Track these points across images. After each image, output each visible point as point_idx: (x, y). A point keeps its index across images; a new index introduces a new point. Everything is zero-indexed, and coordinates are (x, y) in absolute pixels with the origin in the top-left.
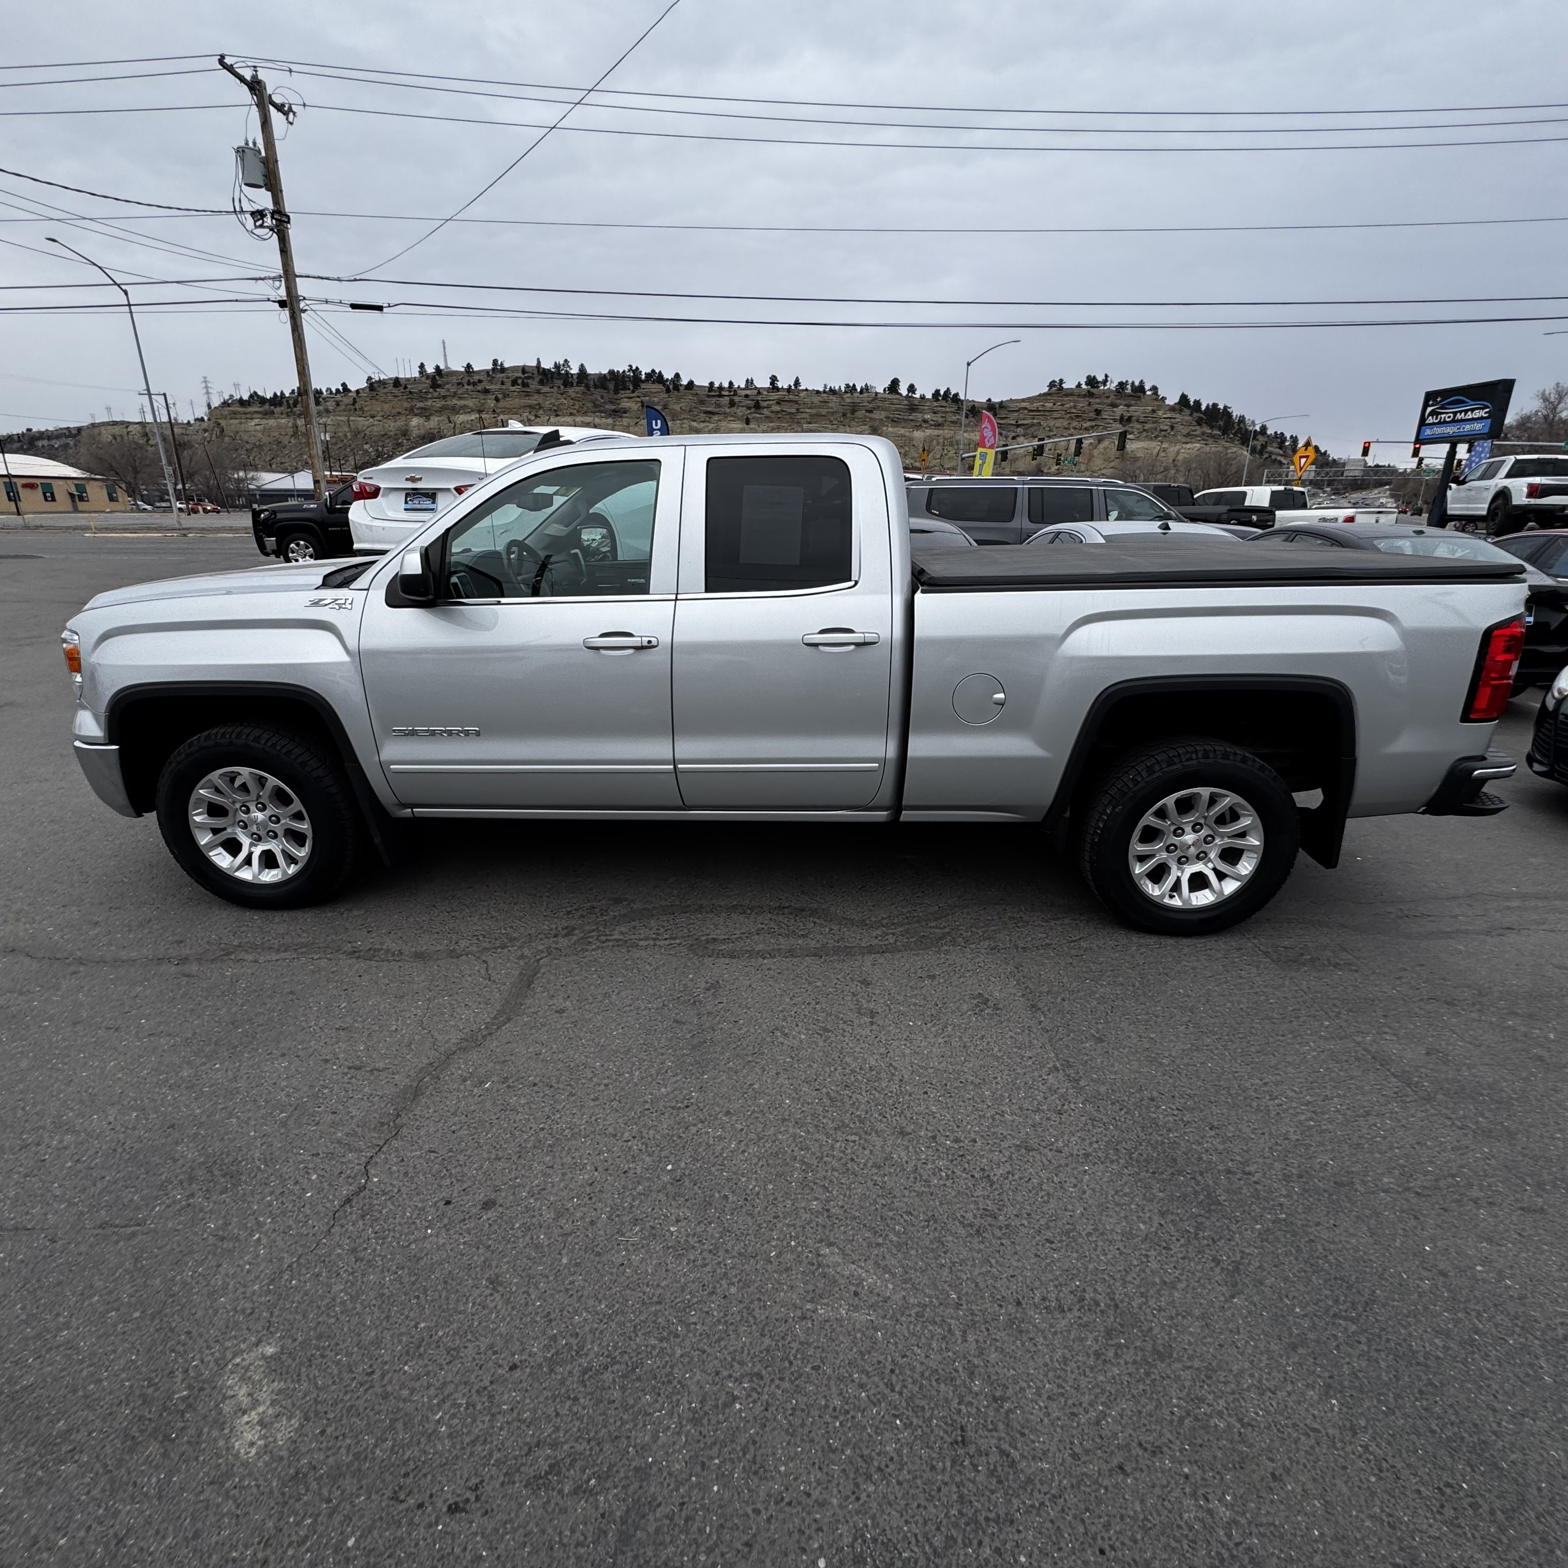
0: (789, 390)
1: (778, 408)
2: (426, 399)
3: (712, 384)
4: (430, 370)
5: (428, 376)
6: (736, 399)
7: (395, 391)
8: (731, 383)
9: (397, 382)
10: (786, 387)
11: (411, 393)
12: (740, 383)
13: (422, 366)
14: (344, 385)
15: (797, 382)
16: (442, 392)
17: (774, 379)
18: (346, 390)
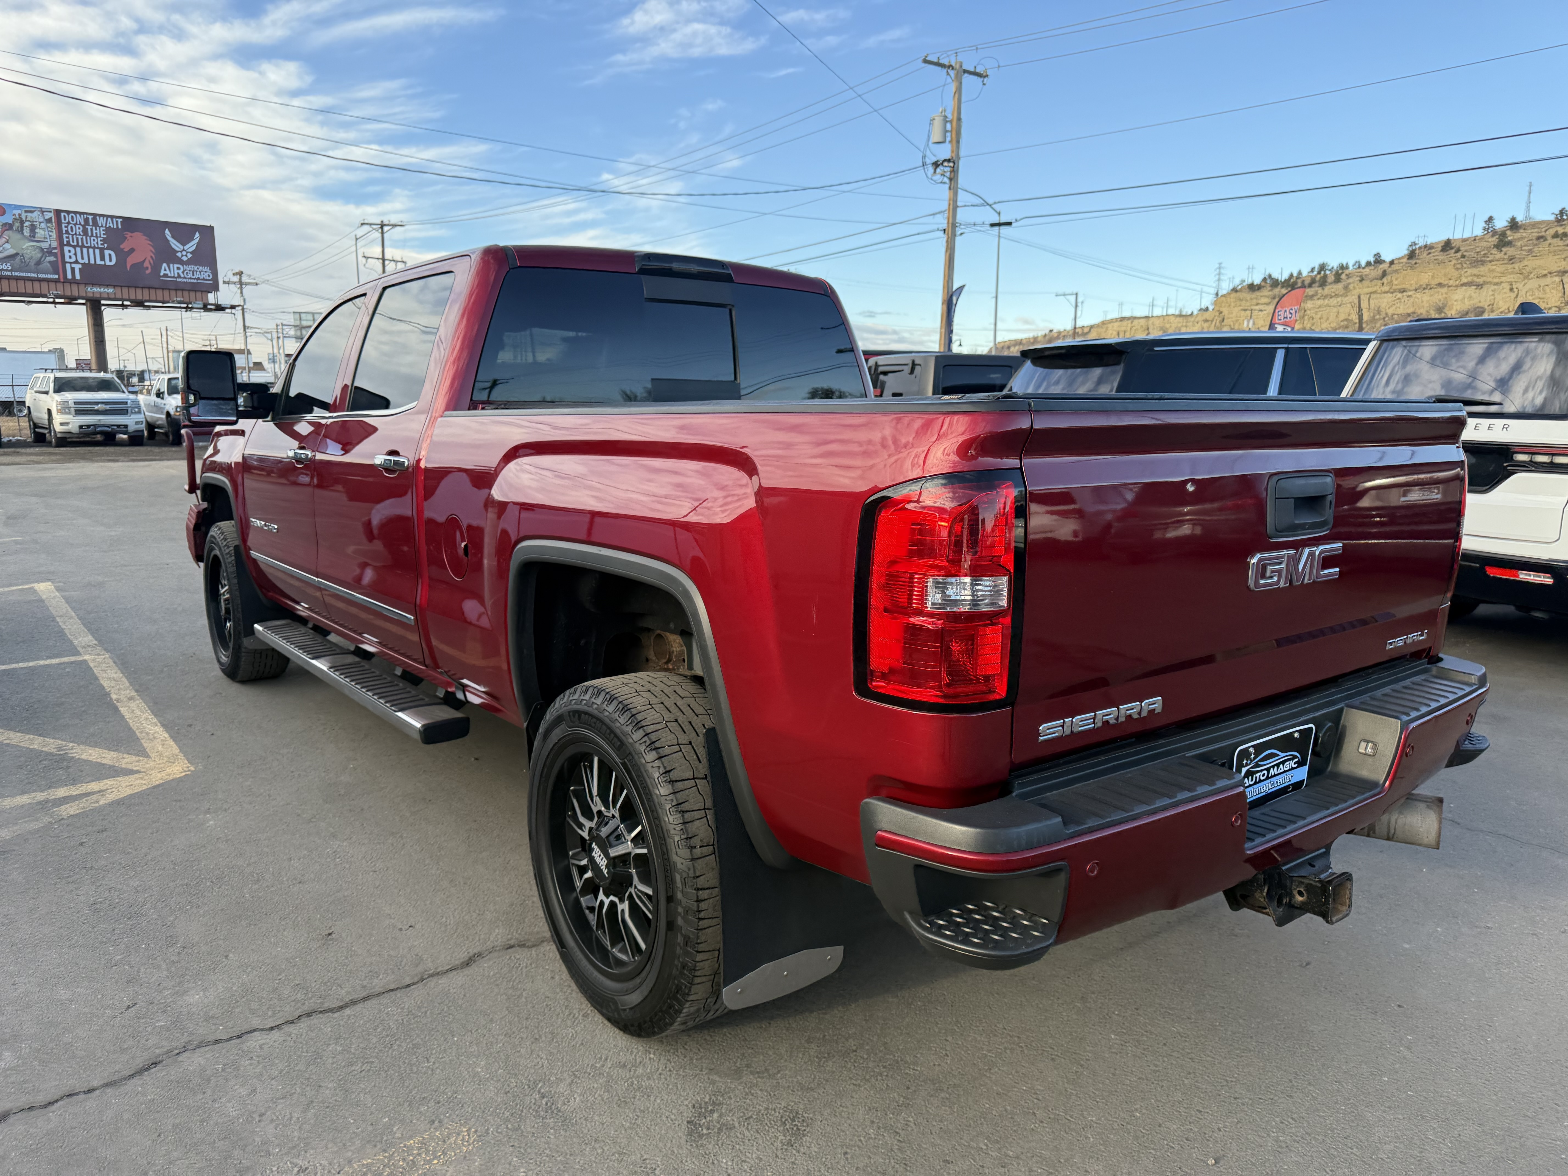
2: (1483, 263)
4: (1501, 223)
5: (1495, 233)
7: (1442, 257)
9: (1447, 245)
11: (1464, 256)
13: (1491, 219)
14: (1378, 255)
16: (1510, 251)
18: (1378, 261)
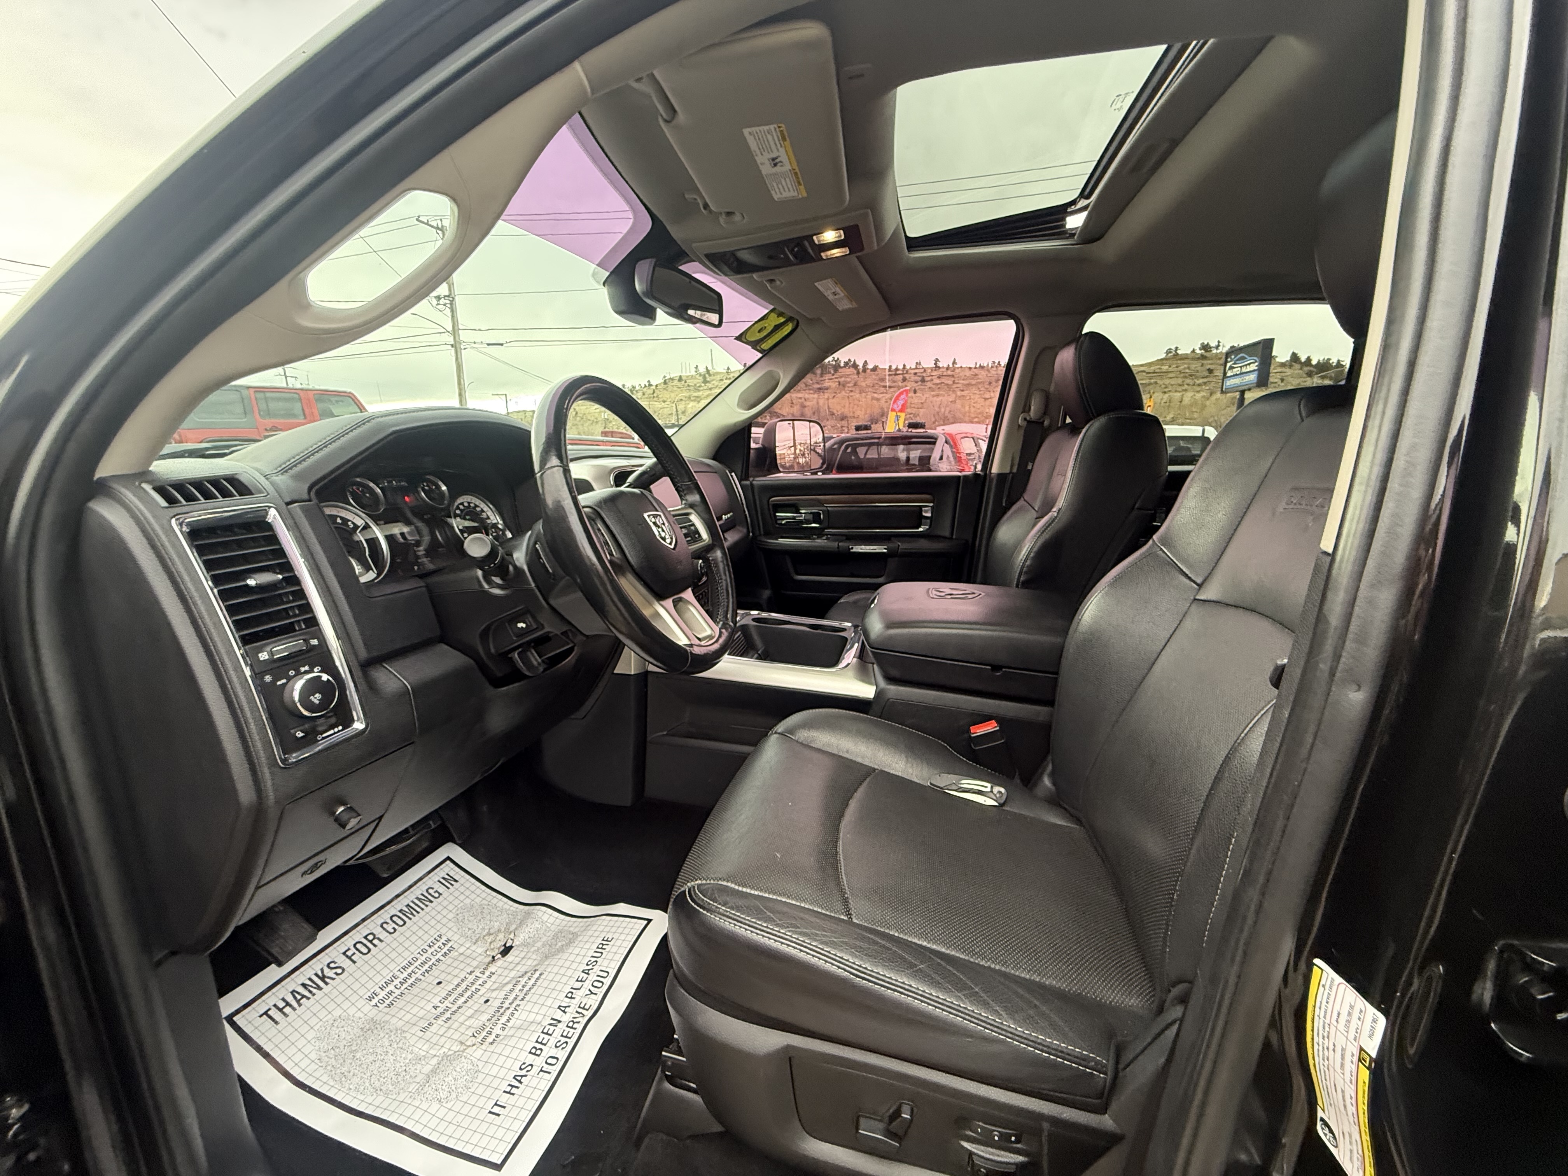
0: (948, 368)
1: (938, 381)
2: (699, 391)
3: (890, 367)
4: (702, 370)
5: (700, 375)
6: (907, 376)
7: (679, 384)
8: (904, 365)
9: (680, 379)
10: (946, 366)
11: (689, 386)
12: (911, 365)
13: (697, 367)
14: (649, 381)
15: (954, 363)
16: (709, 385)
17: (937, 360)
18: (650, 385)
